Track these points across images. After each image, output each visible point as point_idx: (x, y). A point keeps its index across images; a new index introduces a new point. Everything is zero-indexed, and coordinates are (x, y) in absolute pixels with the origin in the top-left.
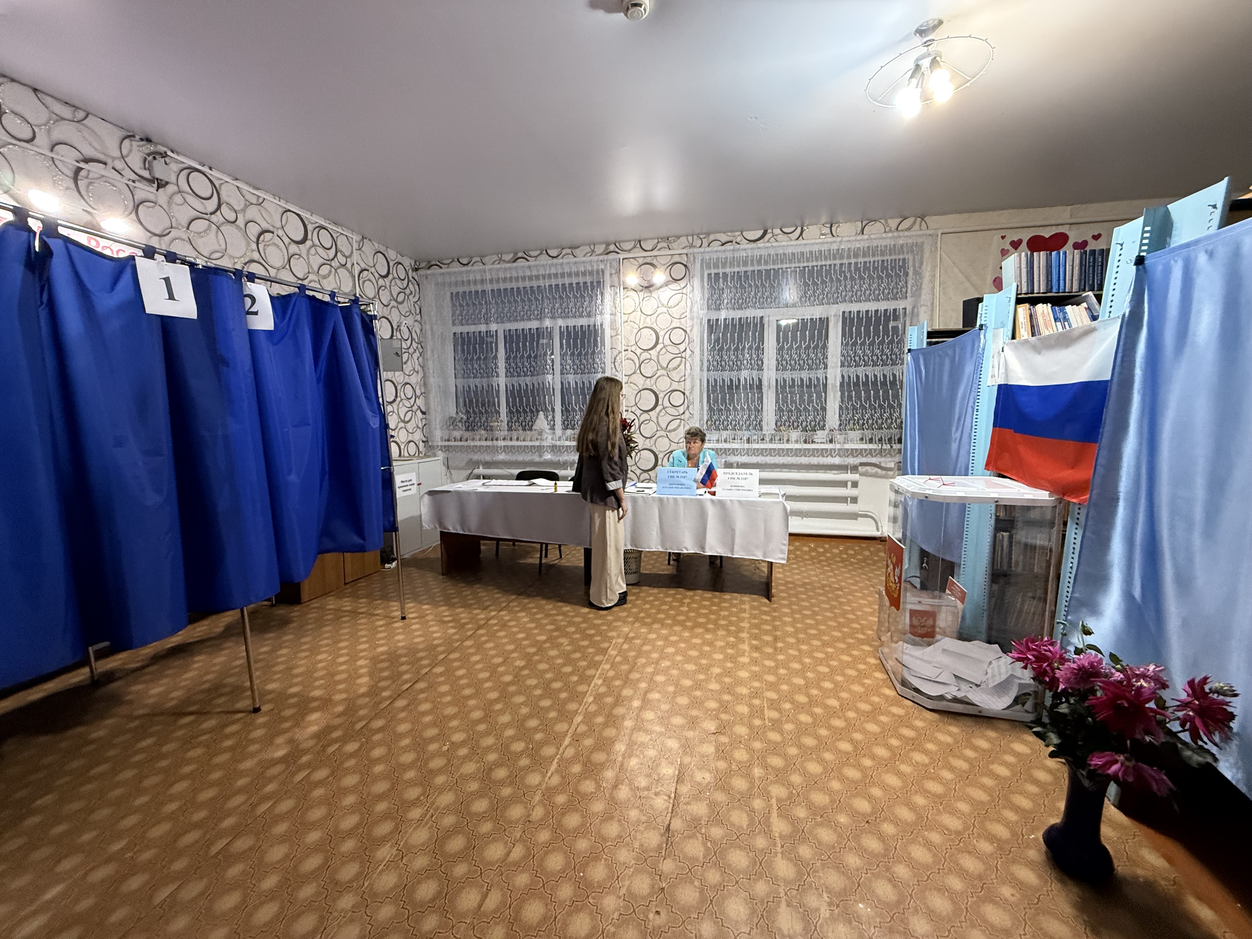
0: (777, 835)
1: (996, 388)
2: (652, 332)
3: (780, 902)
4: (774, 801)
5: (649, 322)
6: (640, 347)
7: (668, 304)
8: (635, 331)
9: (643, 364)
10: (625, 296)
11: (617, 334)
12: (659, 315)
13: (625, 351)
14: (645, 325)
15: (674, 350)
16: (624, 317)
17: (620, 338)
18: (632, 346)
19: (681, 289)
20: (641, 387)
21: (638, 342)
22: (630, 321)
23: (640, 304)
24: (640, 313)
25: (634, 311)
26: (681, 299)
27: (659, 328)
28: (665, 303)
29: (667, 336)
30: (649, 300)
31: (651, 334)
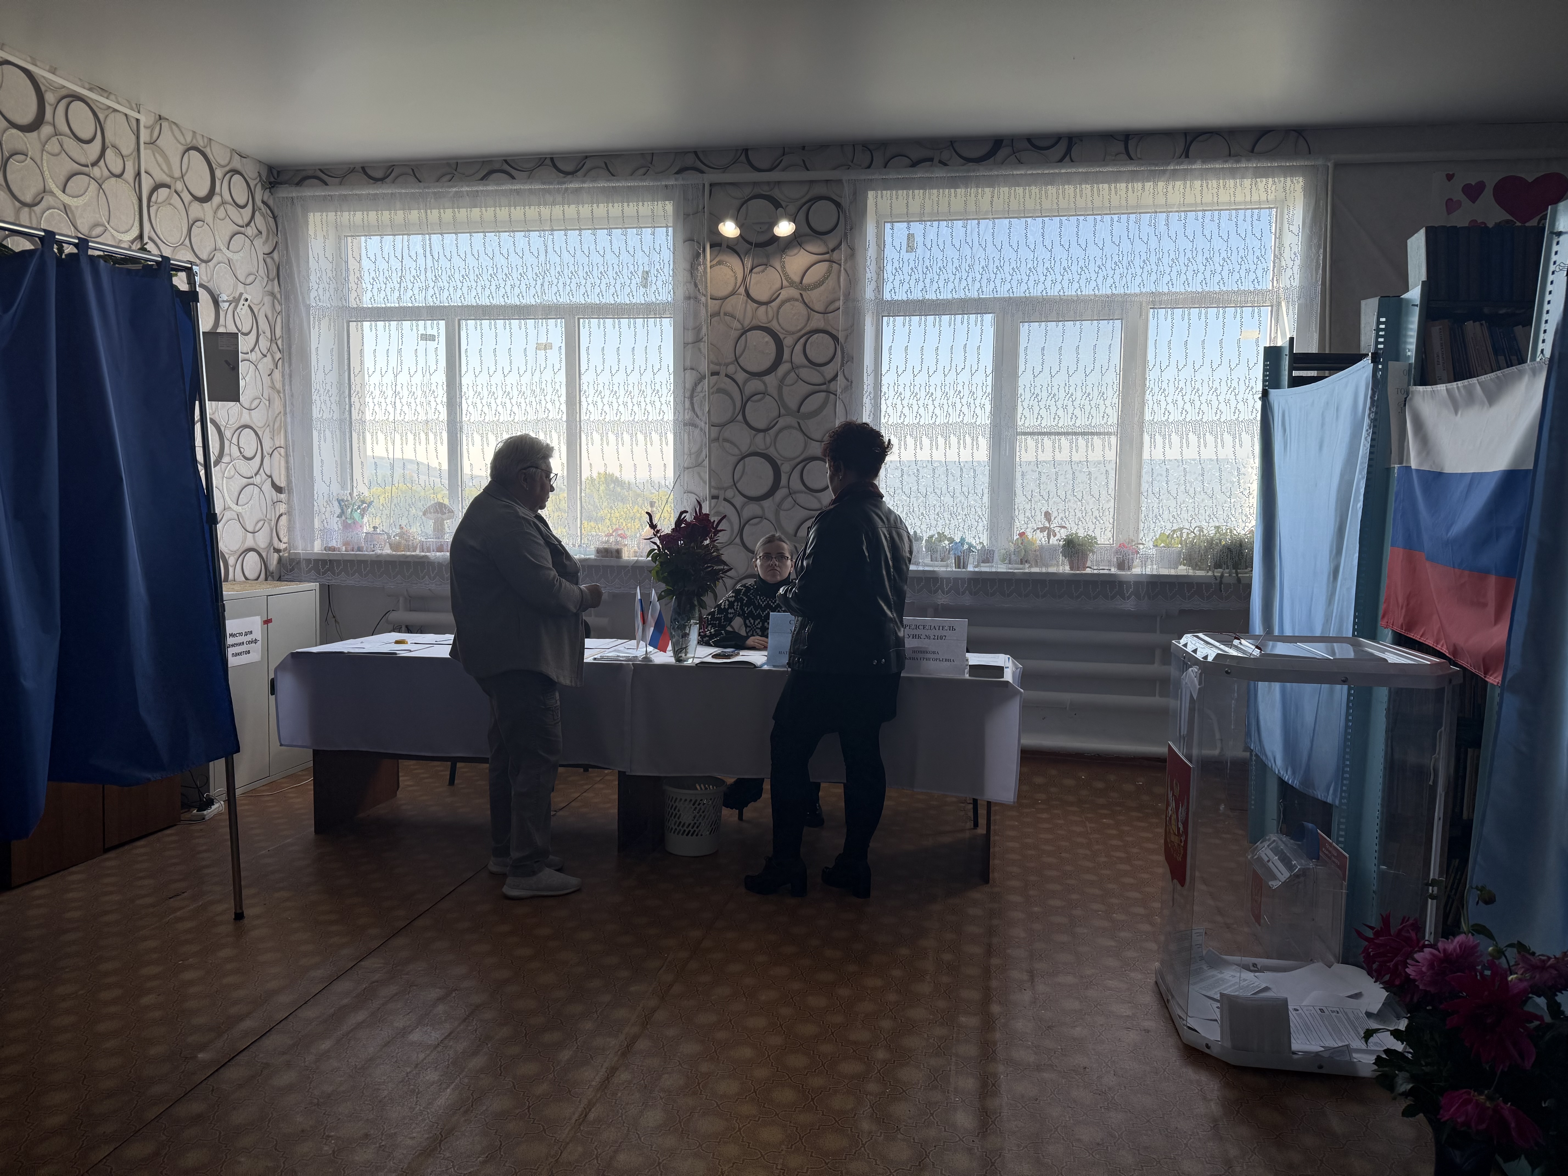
2: (768, 338)
5: (762, 315)
6: (744, 367)
7: (801, 282)
8: (735, 334)
9: (749, 403)
10: (714, 262)
11: (698, 340)
12: (783, 302)
13: (713, 374)
14: (755, 323)
15: (813, 376)
16: (713, 305)
17: (704, 347)
18: (727, 365)
19: (828, 253)
20: (744, 448)
21: (740, 356)
22: (725, 314)
23: (744, 279)
24: (745, 298)
25: (733, 293)
26: (829, 271)
27: (782, 331)
28: (797, 279)
29: (799, 347)
30: (763, 271)
31: (767, 342)
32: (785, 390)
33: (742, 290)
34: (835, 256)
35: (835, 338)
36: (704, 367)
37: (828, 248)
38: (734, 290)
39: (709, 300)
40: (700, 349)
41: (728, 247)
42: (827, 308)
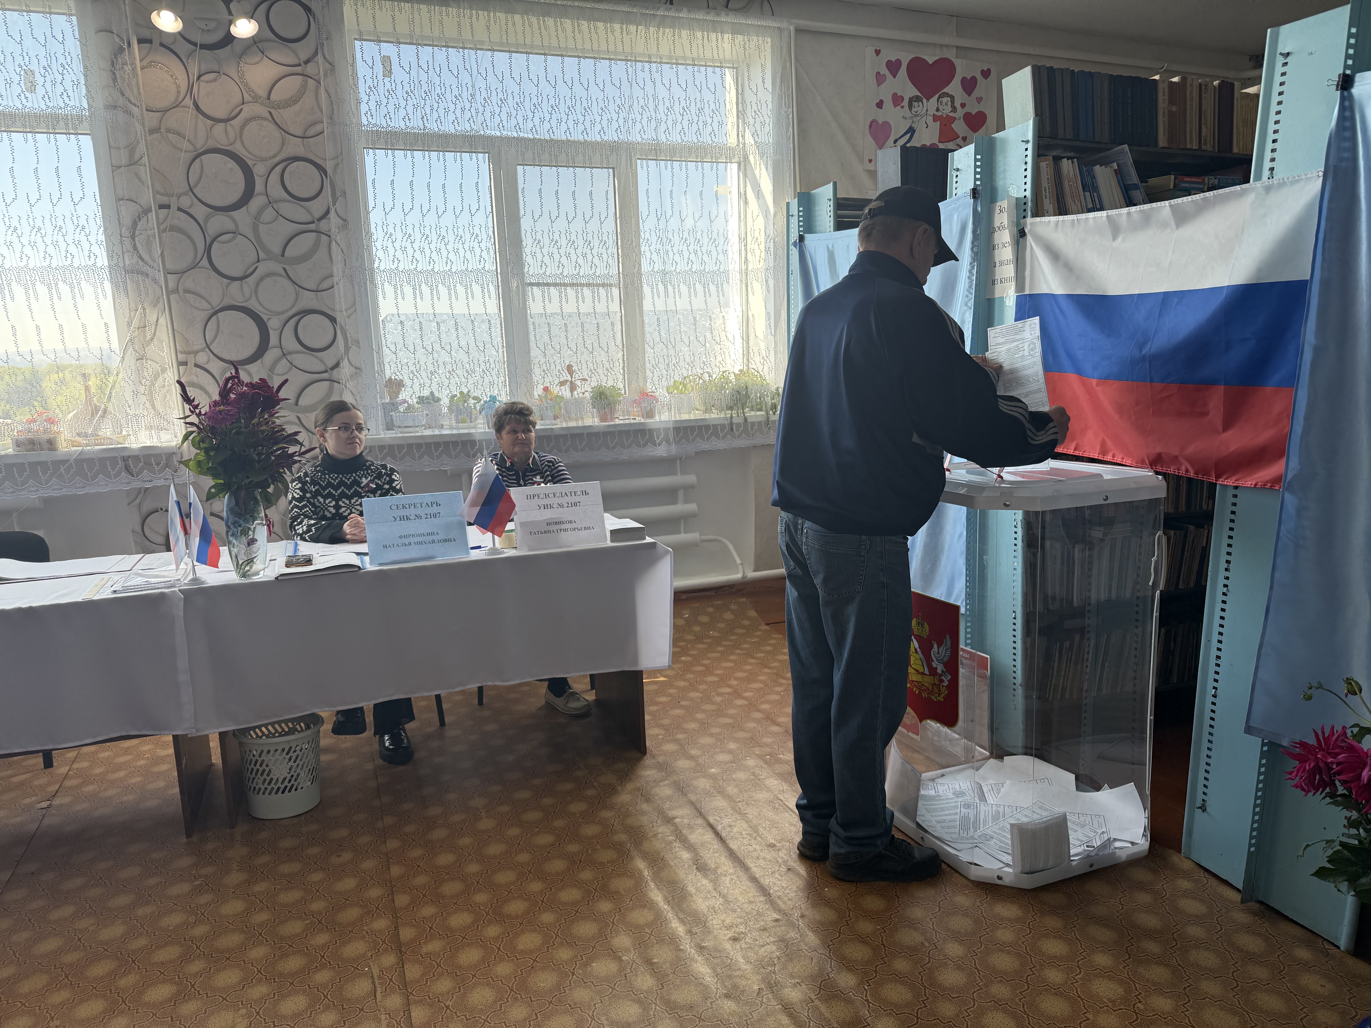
2: (232, 164)
5: (221, 135)
6: (203, 199)
7: (269, 99)
8: (185, 158)
9: (215, 246)
10: (145, 63)
11: (133, 163)
12: (247, 121)
13: (162, 207)
14: (211, 144)
15: (298, 212)
16: (152, 119)
17: (145, 173)
18: (179, 196)
19: (299, 65)
20: (216, 302)
21: (196, 185)
22: (169, 131)
23: (190, 88)
24: (195, 112)
25: (177, 105)
26: (304, 86)
27: (250, 156)
28: (263, 93)
29: (275, 177)
30: (215, 80)
31: (231, 169)
32: (262, 228)
33: (188, 102)
34: (310, 69)
35: (322, 170)
36: (147, 198)
37: (299, 59)
38: (177, 99)
39: (145, 111)
40: (137, 175)
41: (162, 45)
42: (305, 131)
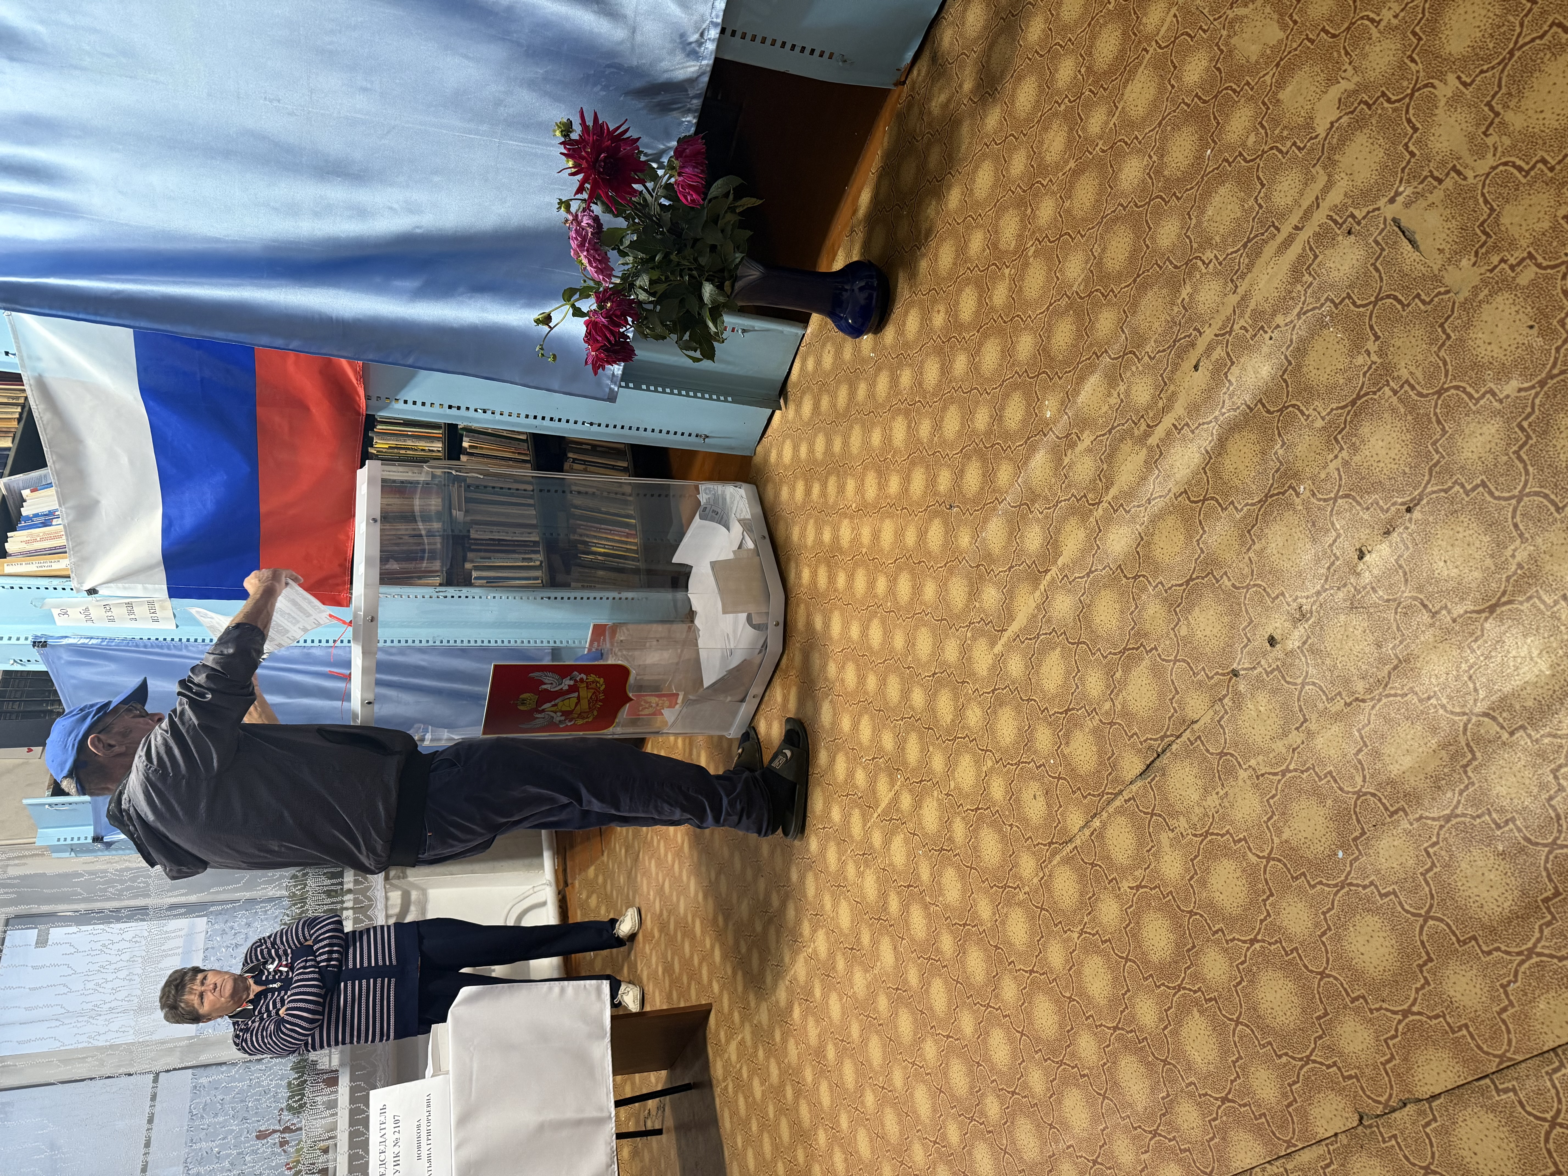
0: (1038, 593)
1: (176, 601)
3: (1115, 498)
4: (998, 648)
